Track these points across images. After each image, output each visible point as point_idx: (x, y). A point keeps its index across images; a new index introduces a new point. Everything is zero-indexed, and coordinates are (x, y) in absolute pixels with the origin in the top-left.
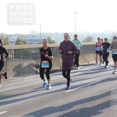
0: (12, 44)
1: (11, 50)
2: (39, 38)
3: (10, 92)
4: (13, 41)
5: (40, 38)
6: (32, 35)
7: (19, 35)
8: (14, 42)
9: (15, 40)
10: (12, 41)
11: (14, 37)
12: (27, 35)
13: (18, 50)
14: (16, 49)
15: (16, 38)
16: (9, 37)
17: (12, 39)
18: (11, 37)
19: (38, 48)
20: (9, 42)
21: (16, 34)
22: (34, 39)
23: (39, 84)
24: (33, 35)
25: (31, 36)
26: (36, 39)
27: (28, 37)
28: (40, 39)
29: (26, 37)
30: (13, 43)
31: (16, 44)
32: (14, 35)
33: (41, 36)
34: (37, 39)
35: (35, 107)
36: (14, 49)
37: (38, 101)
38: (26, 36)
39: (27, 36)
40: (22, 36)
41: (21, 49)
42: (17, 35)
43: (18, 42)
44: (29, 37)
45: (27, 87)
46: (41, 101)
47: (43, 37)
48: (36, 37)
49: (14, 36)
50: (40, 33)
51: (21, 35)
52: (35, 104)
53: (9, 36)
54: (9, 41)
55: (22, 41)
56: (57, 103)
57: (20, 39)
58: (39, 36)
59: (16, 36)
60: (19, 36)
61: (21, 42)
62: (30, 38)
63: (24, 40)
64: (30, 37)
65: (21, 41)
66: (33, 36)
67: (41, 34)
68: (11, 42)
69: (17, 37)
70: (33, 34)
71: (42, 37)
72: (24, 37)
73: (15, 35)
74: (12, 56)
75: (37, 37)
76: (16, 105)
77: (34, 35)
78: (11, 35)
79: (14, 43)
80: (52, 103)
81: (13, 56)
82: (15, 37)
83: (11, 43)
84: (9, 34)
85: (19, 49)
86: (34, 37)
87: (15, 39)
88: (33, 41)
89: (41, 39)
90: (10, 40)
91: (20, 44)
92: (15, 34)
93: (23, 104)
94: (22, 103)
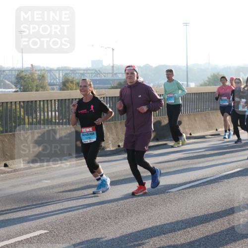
0: (53, 89)
1: (51, 100)
2: (110, 77)
3: (51, 190)
4: (55, 81)
5: (112, 76)
6: (95, 70)
7: (68, 70)
8: (56, 85)
9: (59, 80)
10: (52, 81)
11: (57, 75)
12: (84, 70)
13: (67, 101)
14: (62, 100)
15: (61, 76)
16: (46, 73)
17: (53, 78)
18: (51, 75)
19: (110, 97)
20: (47, 84)
21: (62, 67)
22: (98, 78)
23: (113, 173)
24: (97, 70)
25: (93, 72)
26: (103, 78)
27: (87, 73)
28: (113, 78)
29: (82, 74)
30: (55, 87)
31: (61, 89)
32: (57, 70)
33: (115, 72)
34: (106, 78)
35: (104, 222)
36: (58, 100)
37: (112, 209)
38: (82, 72)
39: (85, 72)
40: (74, 71)
41: (72, 99)
42: (62, 70)
43: (66, 84)
44: (89, 73)
45: (87, 180)
46: (117, 211)
47: (118, 75)
48: (105, 75)
49: (57, 72)
50: (113, 67)
51: (72, 69)
52: (105, 215)
53: (47, 71)
54: (47, 81)
55: (74, 82)
56: (152, 214)
57: (70, 78)
58: (111, 72)
59: (61, 72)
60: (69, 72)
61: (72, 85)
62: (92, 76)
63: (77, 81)
64: (91, 73)
65: (72, 82)
66: (97, 72)
67: (115, 68)
68: (50, 85)
69: (64, 74)
70: (97, 67)
71: (116, 74)
72: (78, 73)
73: (59, 70)
74: (53, 113)
75: (105, 73)
76: (65, 217)
77: (99, 71)
78: (50, 71)
79: (58, 87)
80: (141, 215)
81: (57, 113)
82: (59, 74)
83: (50, 87)
84: (47, 67)
85: (69, 99)
86: (99, 74)
87: (59, 78)
88: (98, 82)
89: (115, 78)
90: (49, 81)
91: (71, 90)
92: (60, 68)
93: (81, 216)
94: (79, 214)
